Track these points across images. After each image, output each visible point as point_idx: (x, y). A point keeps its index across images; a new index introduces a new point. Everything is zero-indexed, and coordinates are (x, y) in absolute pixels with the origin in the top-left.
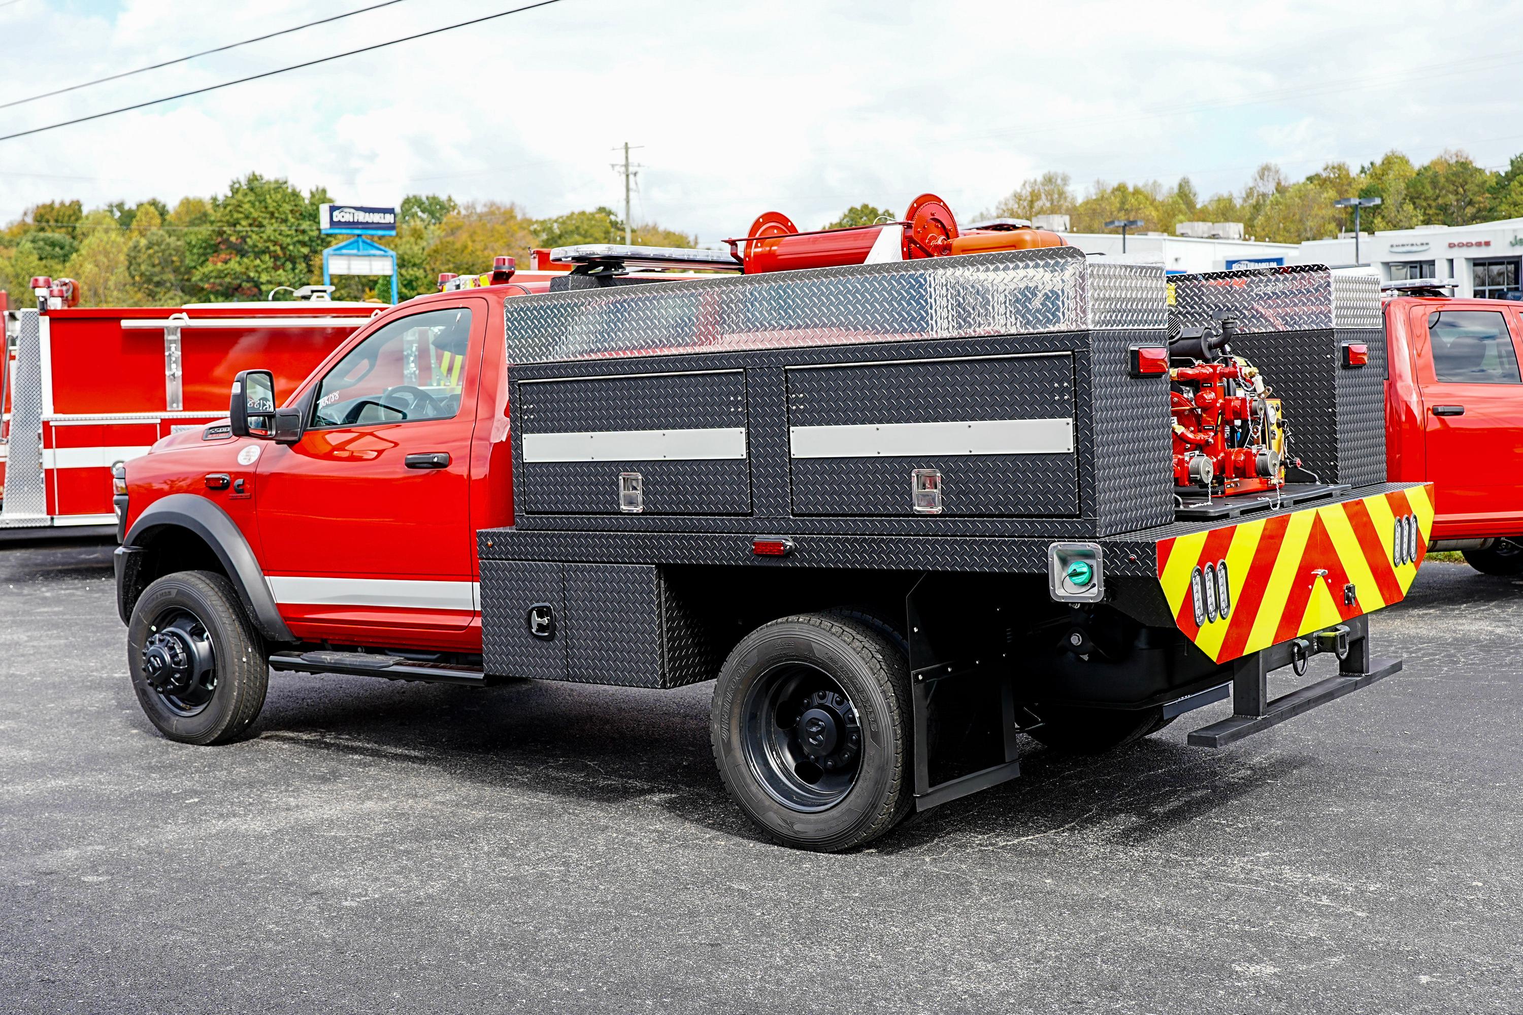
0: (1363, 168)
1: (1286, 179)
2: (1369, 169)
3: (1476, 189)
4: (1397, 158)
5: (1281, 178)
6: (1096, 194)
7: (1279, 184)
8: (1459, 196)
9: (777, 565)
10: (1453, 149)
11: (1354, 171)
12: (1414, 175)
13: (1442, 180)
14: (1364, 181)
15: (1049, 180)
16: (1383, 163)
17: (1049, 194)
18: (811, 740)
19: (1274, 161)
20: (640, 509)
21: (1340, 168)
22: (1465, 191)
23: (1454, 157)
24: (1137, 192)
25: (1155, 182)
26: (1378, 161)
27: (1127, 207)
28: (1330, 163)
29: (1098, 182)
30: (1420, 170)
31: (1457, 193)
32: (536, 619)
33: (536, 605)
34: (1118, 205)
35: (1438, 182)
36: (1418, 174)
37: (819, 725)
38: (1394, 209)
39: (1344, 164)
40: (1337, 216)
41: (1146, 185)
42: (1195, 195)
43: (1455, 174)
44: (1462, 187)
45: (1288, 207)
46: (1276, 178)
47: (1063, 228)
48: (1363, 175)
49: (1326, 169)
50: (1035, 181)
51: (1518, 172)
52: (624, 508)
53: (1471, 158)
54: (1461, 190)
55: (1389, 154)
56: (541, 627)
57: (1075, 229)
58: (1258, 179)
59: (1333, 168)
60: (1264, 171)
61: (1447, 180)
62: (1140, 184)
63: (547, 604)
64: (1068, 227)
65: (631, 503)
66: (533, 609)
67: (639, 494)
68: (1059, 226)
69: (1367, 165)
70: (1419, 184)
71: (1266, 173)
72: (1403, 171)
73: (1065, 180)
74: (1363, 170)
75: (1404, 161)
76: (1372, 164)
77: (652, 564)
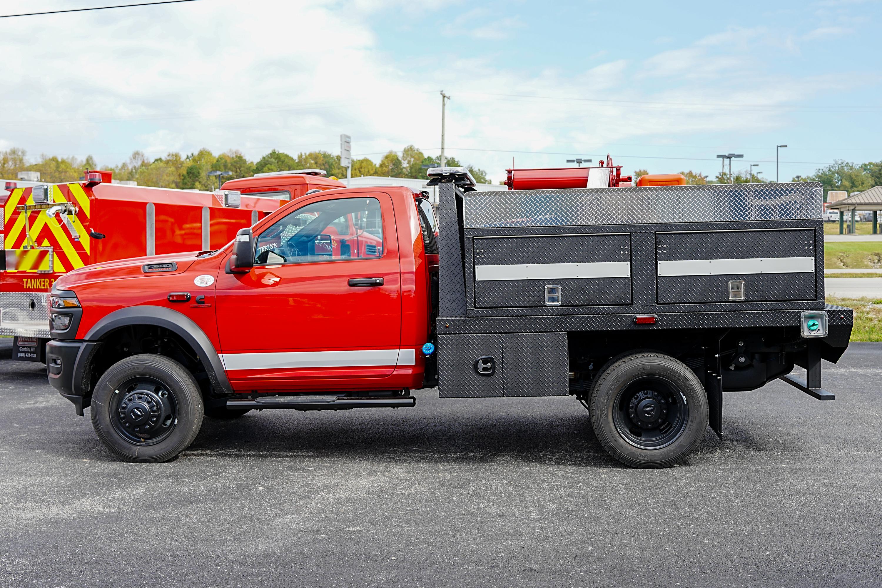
0: (188, 156)
1: (147, 159)
2: (191, 157)
3: (246, 170)
4: (206, 152)
5: (145, 159)
6: (42, 162)
7: (143, 162)
8: (238, 174)
9: (647, 328)
10: (234, 149)
11: (183, 157)
12: (215, 161)
13: (229, 165)
14: (189, 163)
15: (14, 152)
16: (199, 154)
17: (14, 160)
18: (646, 415)
19: (141, 150)
20: (559, 303)
21: (177, 155)
22: (240, 171)
23: (234, 153)
24: (63, 162)
25: (73, 158)
26: (196, 153)
27: (60, 169)
28: (171, 153)
29: (43, 155)
30: (218, 159)
31: (236, 172)
32: (481, 365)
33: (481, 357)
34: (55, 168)
35: (227, 166)
36: (217, 161)
37: (652, 407)
38: (205, 178)
39: (178, 154)
40: (175, 180)
41: (67, 159)
42: (95, 165)
43: (236, 162)
44: (239, 169)
45: (149, 174)
46: (142, 160)
47: (36, 179)
48: (188, 160)
49: (169, 156)
50: (6, 152)
51: (267, 163)
52: (548, 303)
53: (242, 155)
54: (238, 170)
55: (202, 150)
56: (485, 369)
57: (43, 180)
58: (132, 158)
59: (173, 155)
60: (136, 155)
61: (232, 165)
62: (65, 157)
63: (491, 356)
64: (39, 178)
65: (553, 299)
66: (479, 360)
67: (559, 295)
68: (34, 178)
69: (190, 155)
70: (218, 166)
71: (137, 156)
72: (210, 159)
73: (24, 153)
74: (188, 158)
75: (209, 154)
76: (192, 154)
77: (565, 332)
